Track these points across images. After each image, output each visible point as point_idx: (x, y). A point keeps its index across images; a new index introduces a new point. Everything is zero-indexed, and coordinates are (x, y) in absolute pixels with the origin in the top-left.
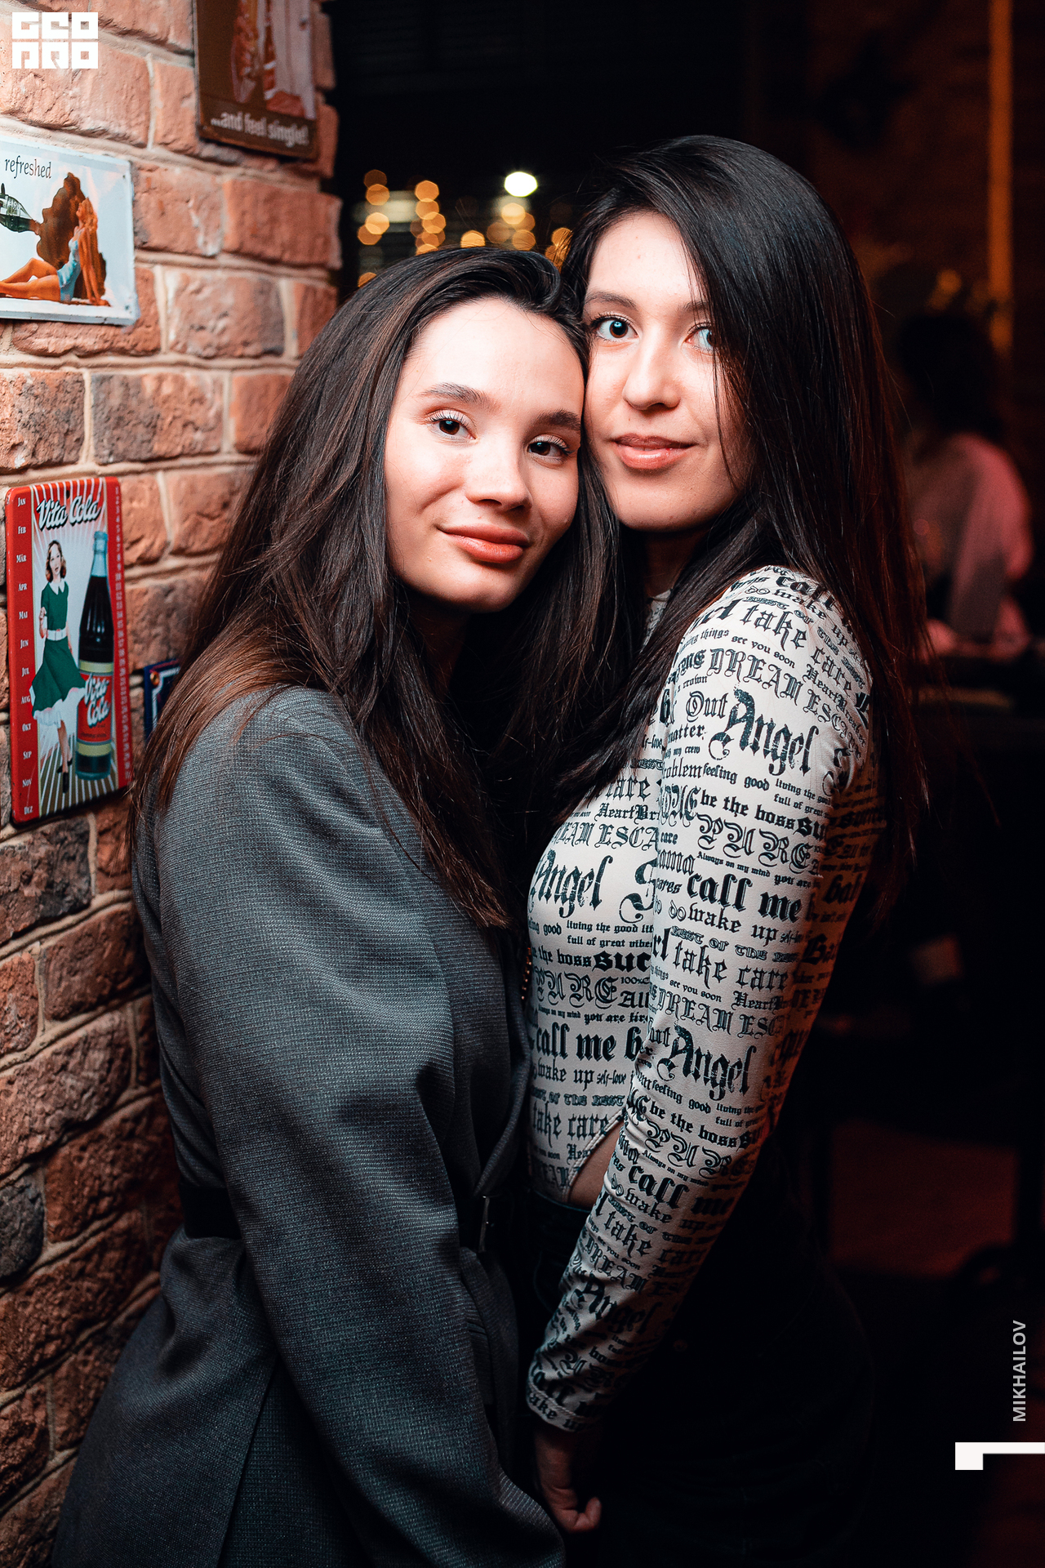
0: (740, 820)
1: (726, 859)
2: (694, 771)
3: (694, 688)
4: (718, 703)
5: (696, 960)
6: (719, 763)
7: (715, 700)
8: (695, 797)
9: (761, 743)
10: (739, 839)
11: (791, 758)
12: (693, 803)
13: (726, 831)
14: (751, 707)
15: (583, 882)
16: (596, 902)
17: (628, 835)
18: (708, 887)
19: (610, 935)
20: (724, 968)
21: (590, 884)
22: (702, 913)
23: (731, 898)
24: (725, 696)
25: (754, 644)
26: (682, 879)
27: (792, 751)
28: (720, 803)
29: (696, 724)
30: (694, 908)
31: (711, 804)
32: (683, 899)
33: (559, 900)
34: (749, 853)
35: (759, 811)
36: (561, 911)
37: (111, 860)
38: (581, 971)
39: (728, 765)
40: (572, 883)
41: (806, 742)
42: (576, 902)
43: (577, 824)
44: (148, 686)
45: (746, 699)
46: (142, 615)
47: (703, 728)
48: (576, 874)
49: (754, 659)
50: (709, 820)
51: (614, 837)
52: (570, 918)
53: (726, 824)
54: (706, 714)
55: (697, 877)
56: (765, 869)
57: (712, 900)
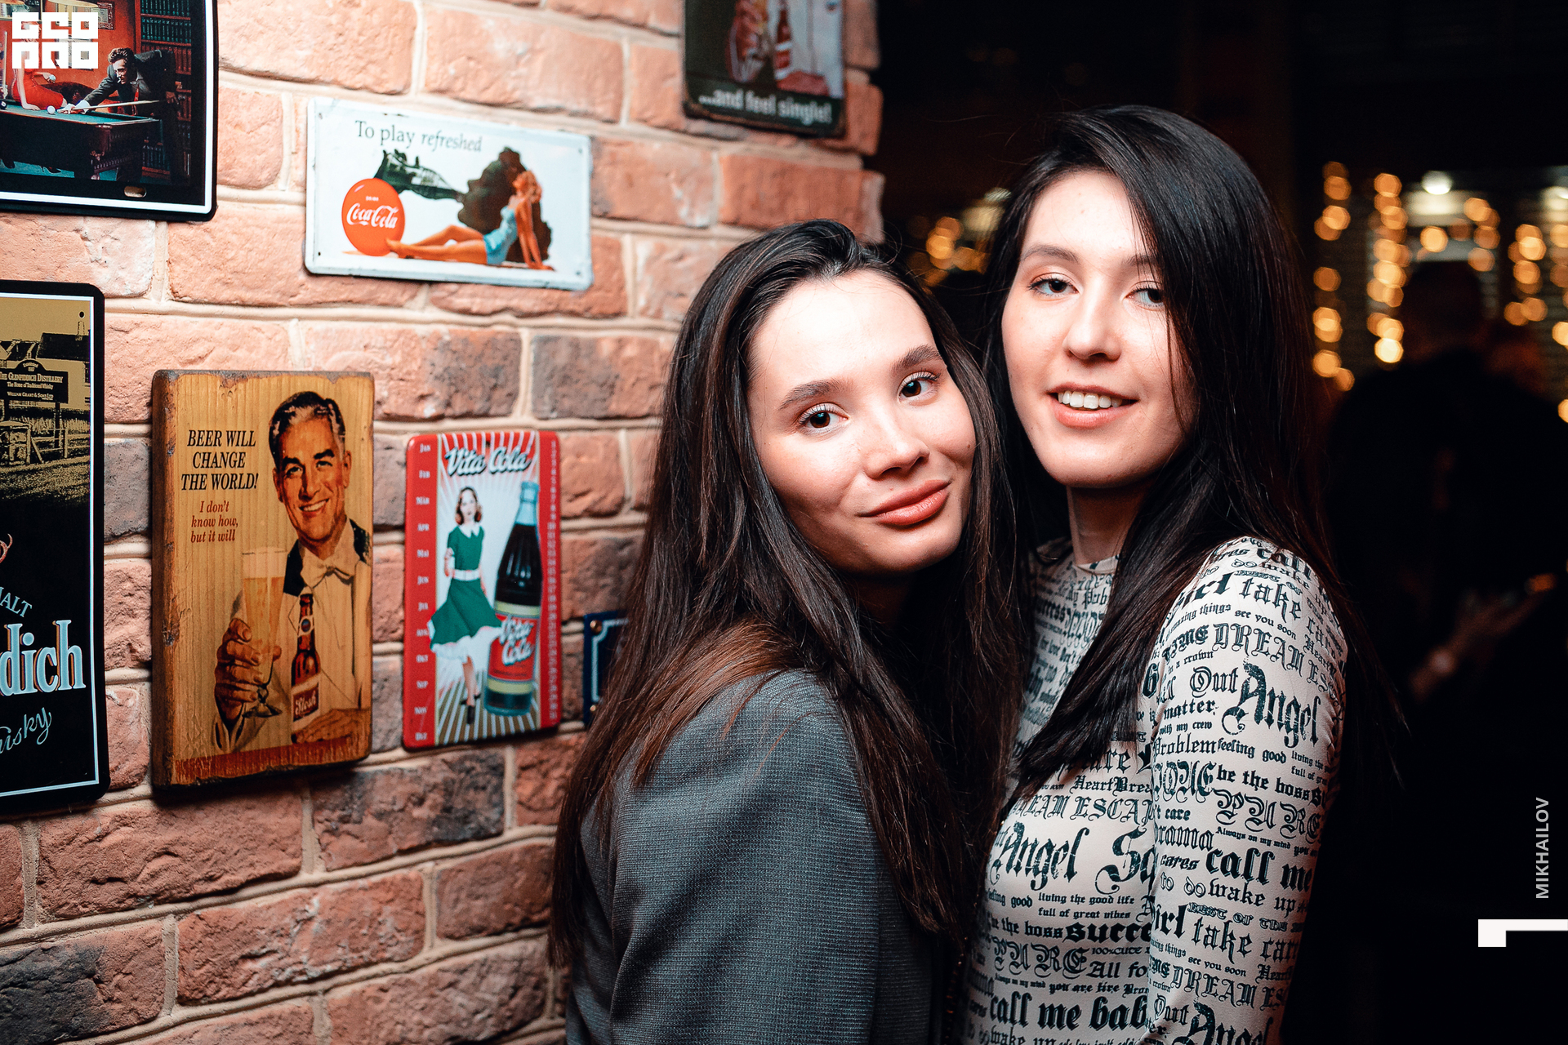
0: (1261, 793)
1: (1248, 833)
2: (1207, 746)
3: (1199, 663)
4: (1228, 678)
5: (1220, 936)
6: (1235, 737)
7: (1224, 675)
8: (1209, 772)
9: (1275, 716)
10: (1261, 812)
11: (1302, 730)
12: (1209, 779)
13: (1247, 805)
14: (1262, 681)
15: (1057, 854)
16: (1070, 873)
17: (1106, 806)
18: (1231, 861)
19: (1085, 907)
20: (1249, 942)
21: (1065, 856)
22: (1224, 888)
23: (1255, 872)
24: (1234, 671)
25: (1258, 617)
26: (1201, 855)
27: (1302, 723)
28: (1239, 778)
29: (1205, 699)
30: (1215, 883)
31: (1230, 779)
32: (1201, 875)
33: (1031, 873)
34: (1271, 827)
35: (1278, 783)
36: (1033, 884)
37: (533, 795)
38: (1050, 942)
39: (1244, 739)
40: (1045, 855)
41: (1312, 712)
42: (1049, 874)
43: (1049, 797)
44: (589, 633)
45: (1256, 672)
46: (587, 565)
47: (1213, 703)
48: (1049, 846)
49: (1260, 632)
50: (1228, 795)
51: (1091, 809)
52: (1042, 891)
53: (1247, 798)
54: (1216, 689)
55: (1218, 853)
56: (1286, 841)
57: (1235, 874)
